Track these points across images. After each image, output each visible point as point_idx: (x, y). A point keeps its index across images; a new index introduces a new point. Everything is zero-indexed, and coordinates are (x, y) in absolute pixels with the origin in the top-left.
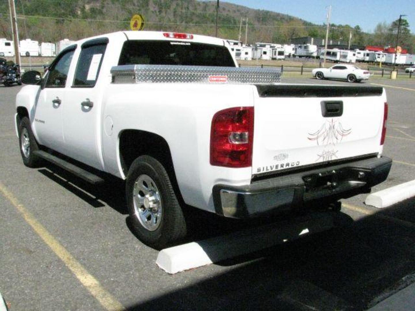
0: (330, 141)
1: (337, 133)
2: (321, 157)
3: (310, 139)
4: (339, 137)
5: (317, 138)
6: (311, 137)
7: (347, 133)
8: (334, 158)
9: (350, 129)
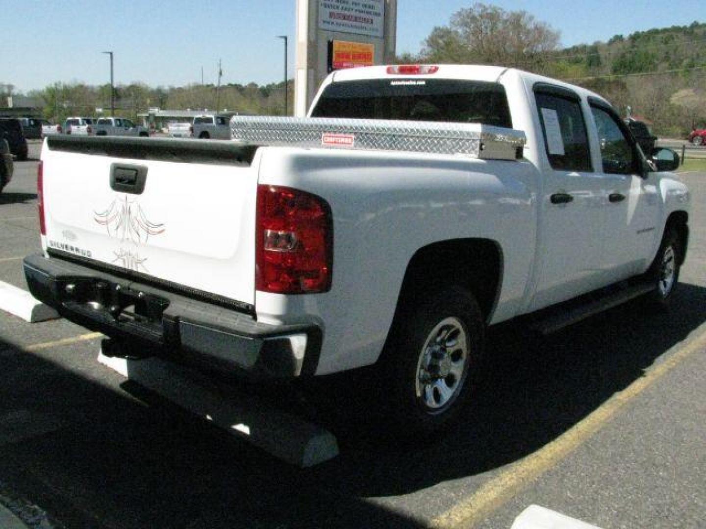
0: (127, 235)
1: (136, 224)
2: (119, 258)
3: (97, 221)
4: (143, 233)
5: (107, 222)
6: (98, 218)
7: (157, 230)
8: (141, 269)
9: (162, 224)
